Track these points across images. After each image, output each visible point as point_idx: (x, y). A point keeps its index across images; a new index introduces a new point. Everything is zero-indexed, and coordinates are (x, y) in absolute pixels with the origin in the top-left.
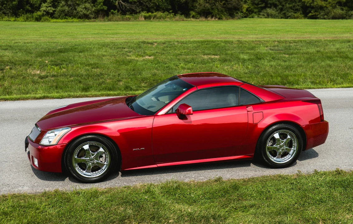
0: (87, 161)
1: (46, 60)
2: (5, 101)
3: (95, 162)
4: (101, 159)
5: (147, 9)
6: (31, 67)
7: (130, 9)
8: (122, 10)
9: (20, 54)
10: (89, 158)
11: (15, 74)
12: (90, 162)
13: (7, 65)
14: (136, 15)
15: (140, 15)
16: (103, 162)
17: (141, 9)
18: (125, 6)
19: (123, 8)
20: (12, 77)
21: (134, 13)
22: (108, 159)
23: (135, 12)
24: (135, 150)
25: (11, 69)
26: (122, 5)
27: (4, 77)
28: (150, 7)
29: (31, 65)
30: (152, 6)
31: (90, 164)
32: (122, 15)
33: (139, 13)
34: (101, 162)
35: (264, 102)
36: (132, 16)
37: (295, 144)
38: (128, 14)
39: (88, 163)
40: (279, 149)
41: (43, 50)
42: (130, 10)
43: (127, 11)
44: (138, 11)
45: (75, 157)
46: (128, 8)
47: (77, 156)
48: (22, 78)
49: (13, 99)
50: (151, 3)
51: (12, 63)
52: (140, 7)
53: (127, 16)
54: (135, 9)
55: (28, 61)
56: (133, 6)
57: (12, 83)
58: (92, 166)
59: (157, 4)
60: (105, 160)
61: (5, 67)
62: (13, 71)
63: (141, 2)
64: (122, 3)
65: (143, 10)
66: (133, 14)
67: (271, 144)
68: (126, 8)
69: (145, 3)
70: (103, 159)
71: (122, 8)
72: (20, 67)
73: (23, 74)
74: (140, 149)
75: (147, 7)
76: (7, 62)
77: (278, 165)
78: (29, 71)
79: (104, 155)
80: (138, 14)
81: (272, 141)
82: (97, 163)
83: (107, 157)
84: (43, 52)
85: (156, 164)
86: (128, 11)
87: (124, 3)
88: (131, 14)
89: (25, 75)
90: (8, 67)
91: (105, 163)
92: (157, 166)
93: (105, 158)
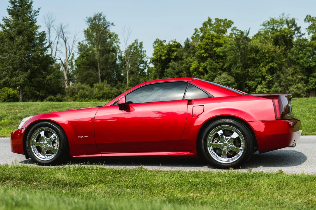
0: (42, 145)
3: (48, 146)
10: (43, 142)
16: (56, 147)
24: (80, 138)
35: (213, 97)
39: (43, 147)
40: (223, 147)
45: (34, 141)
47: (36, 140)
58: (46, 150)
60: (57, 145)
67: (216, 141)
70: (55, 145)
74: (84, 136)
79: (56, 141)
81: (217, 138)
85: (101, 154)
92: (101, 156)
93: (57, 143)
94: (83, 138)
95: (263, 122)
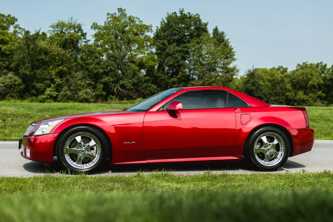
0: (78, 152)
1: (46, 115)
2: (4, 141)
3: (86, 153)
4: (92, 151)
5: (142, 96)
6: (32, 119)
7: (127, 94)
8: (120, 96)
9: (22, 110)
10: (80, 149)
11: (16, 124)
12: (81, 153)
13: (9, 117)
14: (132, 101)
15: (137, 100)
16: (94, 154)
17: (137, 95)
18: (122, 93)
19: (121, 94)
20: (13, 127)
21: (130, 98)
22: (99, 151)
23: (132, 98)
24: (126, 143)
25: (12, 120)
26: (120, 91)
27: (5, 126)
28: (146, 94)
29: (31, 118)
30: (147, 93)
31: (81, 155)
32: (120, 100)
33: (136, 99)
34: (92, 154)
35: (251, 106)
36: (129, 101)
37: (282, 148)
38: (125, 100)
39: (79, 154)
40: (266, 152)
41: (43, 108)
42: (128, 96)
43: (124, 97)
44: (134, 97)
45: (67, 147)
46: (125, 94)
47: (69, 146)
48: (22, 127)
49: (12, 140)
50: (146, 91)
51: (15, 115)
52: (136, 93)
53: (124, 101)
54: (132, 95)
55: (29, 114)
56: (130, 92)
57: (12, 131)
58: (83, 157)
59: (153, 91)
60: (96, 152)
61: (7, 118)
62: (15, 122)
63: (138, 89)
64: (120, 89)
65: (139, 97)
66: (130, 100)
67: (259, 146)
68: (123, 94)
69: (142, 90)
70: (94, 151)
71: (119, 93)
72: (22, 119)
73: (24, 125)
74: (131, 142)
75: (143, 93)
76: (10, 115)
77: (266, 167)
78: (29, 122)
79: (95, 148)
80: (134, 100)
81: (260, 144)
82: (88, 154)
83: (98, 150)
84: (44, 109)
85: (146, 160)
86: (126, 96)
87: (122, 90)
88: (128, 99)
89: (25, 125)
90: (10, 119)
91: (96, 155)
92: (147, 162)
93: (96, 150)
94: (129, 144)
95: (298, 130)
